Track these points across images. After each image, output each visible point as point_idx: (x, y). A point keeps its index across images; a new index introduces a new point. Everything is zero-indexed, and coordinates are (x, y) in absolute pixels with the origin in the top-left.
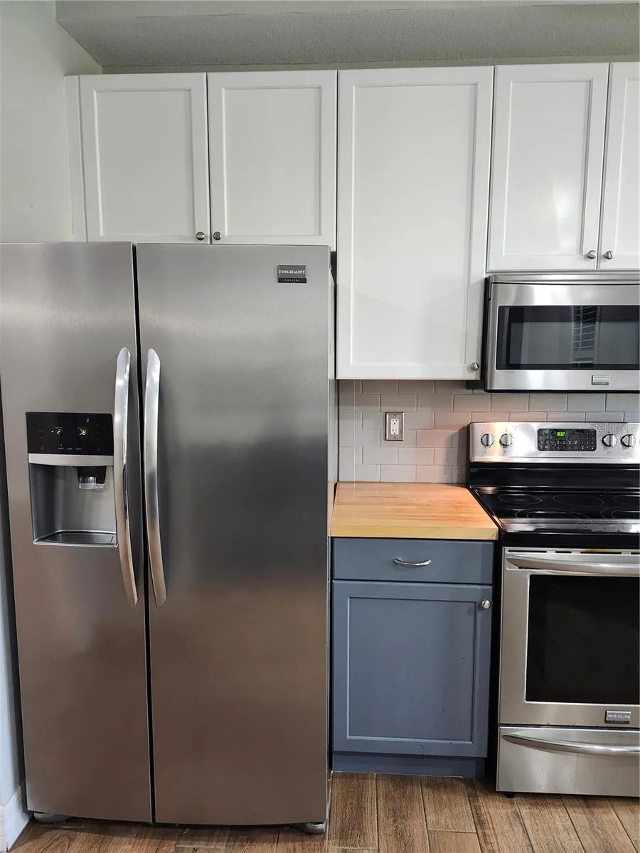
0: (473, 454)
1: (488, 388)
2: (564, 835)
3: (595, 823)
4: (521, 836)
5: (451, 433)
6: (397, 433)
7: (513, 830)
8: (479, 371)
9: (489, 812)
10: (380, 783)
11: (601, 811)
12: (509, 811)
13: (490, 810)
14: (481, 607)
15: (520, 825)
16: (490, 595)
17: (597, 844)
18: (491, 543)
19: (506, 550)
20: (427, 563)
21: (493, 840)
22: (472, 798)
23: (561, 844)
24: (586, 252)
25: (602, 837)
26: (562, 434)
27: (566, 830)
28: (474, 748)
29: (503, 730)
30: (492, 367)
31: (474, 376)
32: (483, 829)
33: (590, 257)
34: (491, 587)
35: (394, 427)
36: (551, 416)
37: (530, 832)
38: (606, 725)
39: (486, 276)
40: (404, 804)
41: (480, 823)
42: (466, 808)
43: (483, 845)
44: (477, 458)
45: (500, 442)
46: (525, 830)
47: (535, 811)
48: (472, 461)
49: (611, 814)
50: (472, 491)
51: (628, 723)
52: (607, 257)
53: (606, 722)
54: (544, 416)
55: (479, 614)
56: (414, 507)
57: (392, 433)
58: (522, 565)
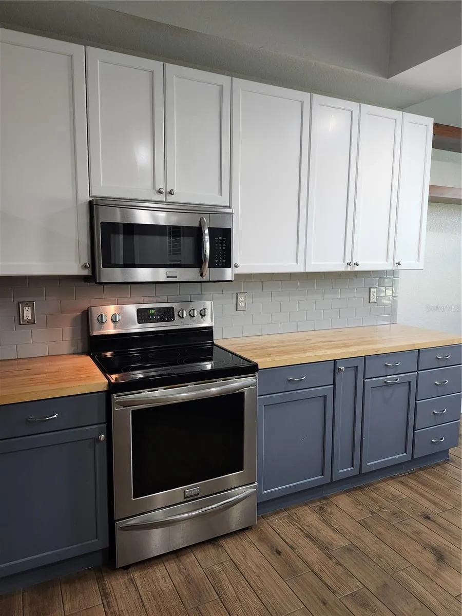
0: (92, 330)
1: (98, 281)
2: (162, 582)
3: (182, 566)
4: (134, 593)
5: (75, 316)
6: (30, 318)
7: (129, 591)
8: (90, 269)
9: (111, 585)
10: (26, 594)
11: (185, 557)
12: (126, 578)
13: (112, 583)
14: (98, 440)
15: (133, 587)
16: (105, 430)
17: (183, 580)
18: (104, 393)
19: (115, 396)
20: (55, 416)
21: (114, 604)
22: (99, 580)
23: (160, 588)
24: (157, 188)
25: (186, 574)
26: (153, 311)
27: (164, 578)
28: (99, 543)
29: (119, 524)
30: (99, 266)
31: (86, 272)
32: (107, 598)
33: (160, 192)
34: (105, 425)
35: (27, 314)
36: (146, 299)
37: (140, 588)
38: (185, 500)
39: (89, 199)
40: (46, 604)
41: (105, 595)
42: (96, 587)
43: (107, 609)
44: (96, 333)
45: (112, 319)
46: (137, 589)
47: (144, 572)
48: (92, 335)
49: (191, 556)
50: (92, 357)
51: (198, 494)
52: (171, 193)
53: (185, 498)
54: (141, 300)
55: (98, 446)
56: (45, 375)
57: (25, 318)
58: (126, 404)
